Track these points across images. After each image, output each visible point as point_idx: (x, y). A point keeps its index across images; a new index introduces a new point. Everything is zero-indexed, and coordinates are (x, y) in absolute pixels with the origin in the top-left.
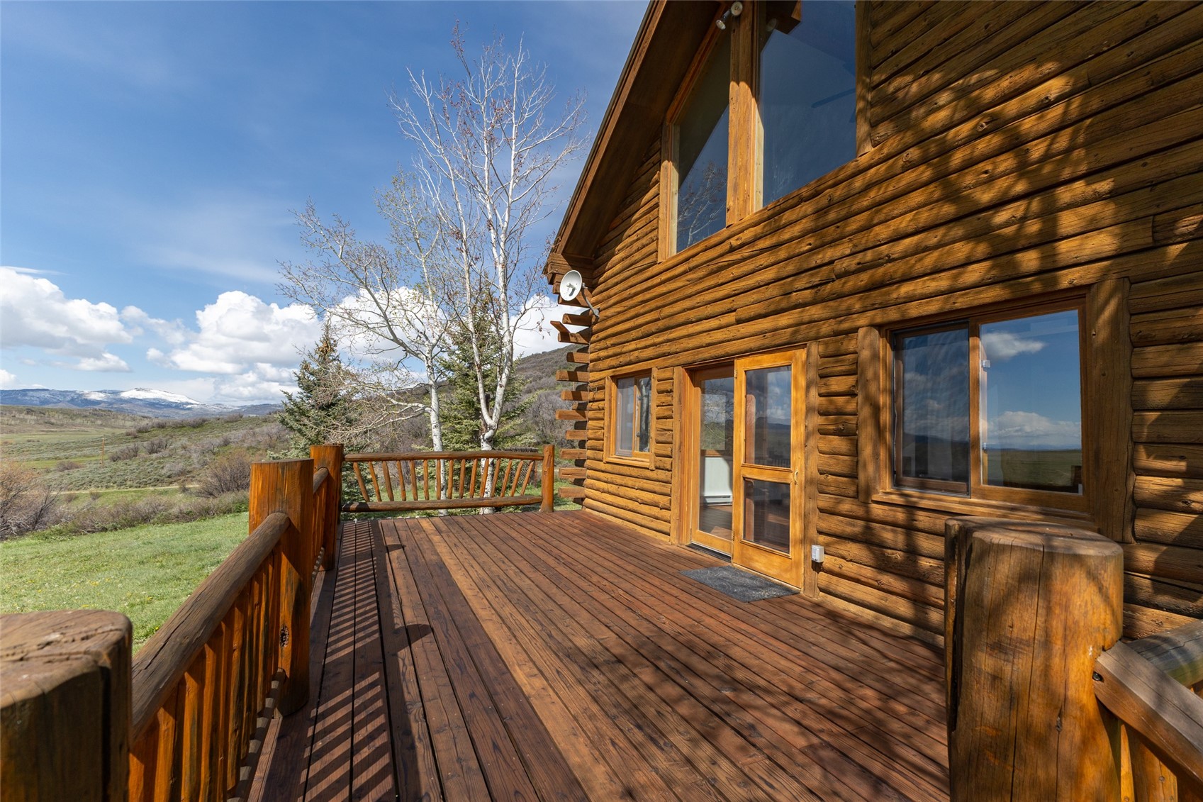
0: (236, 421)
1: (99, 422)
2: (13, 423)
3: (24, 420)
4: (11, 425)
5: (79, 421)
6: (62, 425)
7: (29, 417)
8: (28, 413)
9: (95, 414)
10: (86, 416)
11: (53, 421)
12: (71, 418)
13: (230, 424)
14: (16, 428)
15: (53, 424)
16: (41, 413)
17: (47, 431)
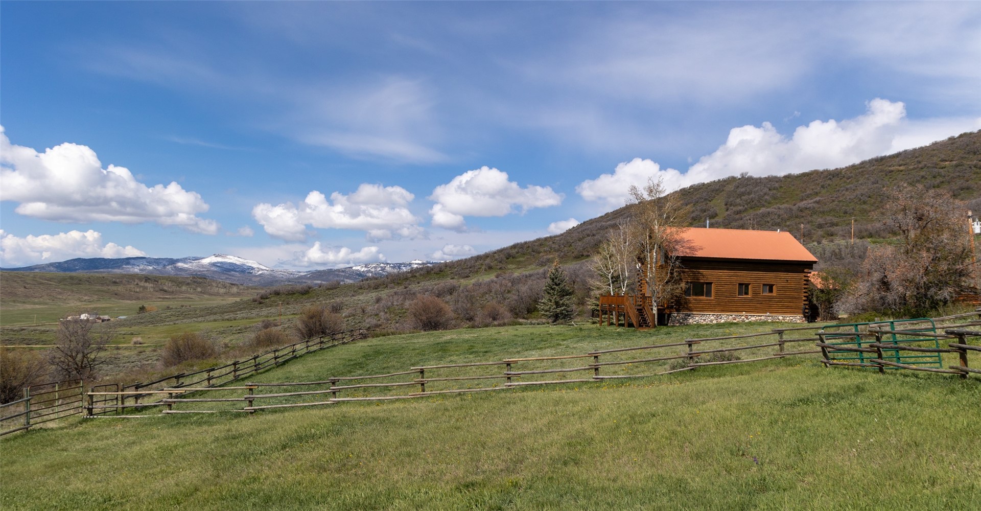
0: (336, 288)
1: (199, 289)
2: (138, 290)
3: (145, 288)
4: (137, 292)
5: (184, 288)
6: (173, 292)
7: (147, 284)
8: (146, 281)
9: (195, 282)
10: (188, 284)
11: (165, 288)
12: (178, 285)
13: (331, 291)
14: (141, 295)
15: (166, 291)
16: (155, 281)
17: (163, 298)
